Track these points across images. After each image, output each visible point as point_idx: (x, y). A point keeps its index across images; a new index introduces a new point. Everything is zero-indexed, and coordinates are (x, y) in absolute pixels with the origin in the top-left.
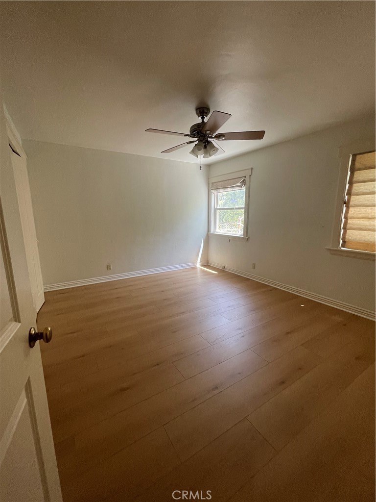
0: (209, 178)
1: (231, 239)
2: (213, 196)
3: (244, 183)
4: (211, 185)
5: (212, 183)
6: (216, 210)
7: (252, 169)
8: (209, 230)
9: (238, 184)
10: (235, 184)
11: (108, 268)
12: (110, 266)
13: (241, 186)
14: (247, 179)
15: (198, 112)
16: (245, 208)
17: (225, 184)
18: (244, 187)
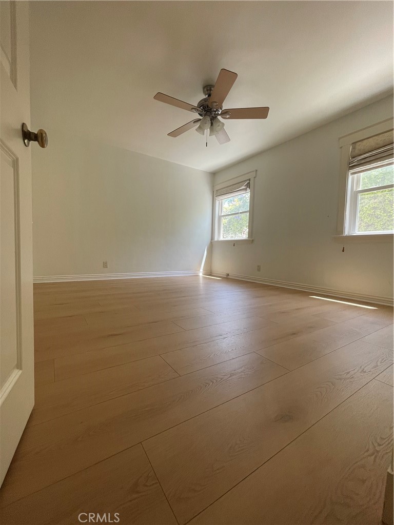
0: (213, 186)
1: (235, 243)
2: (217, 203)
3: (248, 185)
4: (215, 192)
5: (217, 190)
6: (220, 217)
7: (256, 171)
8: (212, 238)
9: (243, 187)
10: (240, 188)
11: (105, 265)
12: (106, 263)
13: (245, 189)
14: (252, 183)
15: (205, 89)
16: (250, 211)
17: (230, 189)
18: (249, 190)
